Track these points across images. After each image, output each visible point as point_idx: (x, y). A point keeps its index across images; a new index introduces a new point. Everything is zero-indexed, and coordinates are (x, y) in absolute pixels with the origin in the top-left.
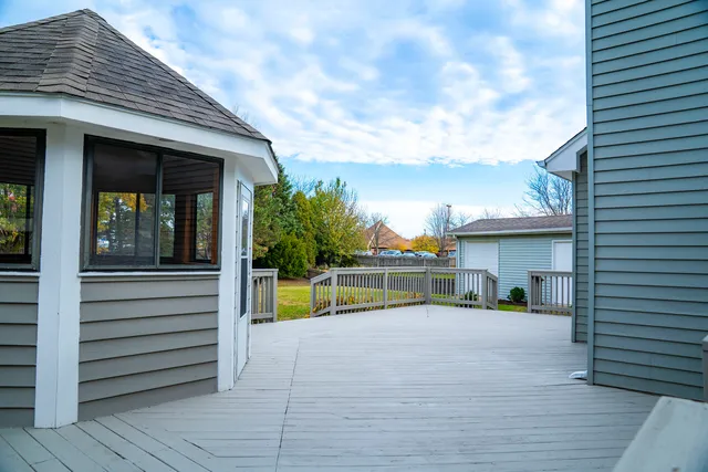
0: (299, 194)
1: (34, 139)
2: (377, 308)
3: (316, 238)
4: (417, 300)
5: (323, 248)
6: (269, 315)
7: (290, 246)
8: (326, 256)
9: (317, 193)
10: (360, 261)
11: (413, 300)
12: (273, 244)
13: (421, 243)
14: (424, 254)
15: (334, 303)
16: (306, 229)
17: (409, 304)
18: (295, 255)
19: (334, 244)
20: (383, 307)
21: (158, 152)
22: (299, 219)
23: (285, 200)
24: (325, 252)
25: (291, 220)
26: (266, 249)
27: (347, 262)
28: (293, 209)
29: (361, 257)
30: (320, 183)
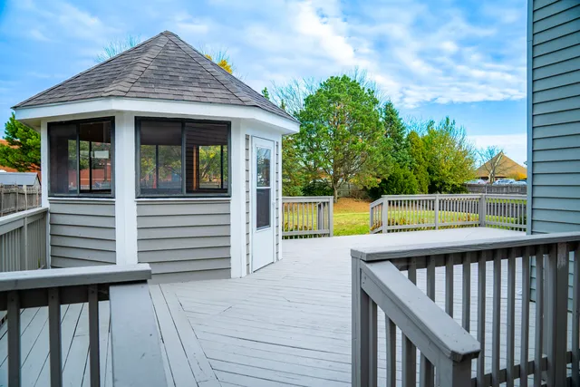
0: (413, 134)
1: (109, 123)
2: (429, 228)
3: (428, 170)
4: (470, 223)
5: (435, 179)
6: (326, 231)
7: (402, 177)
8: (437, 185)
9: (429, 132)
10: (468, 189)
11: (467, 223)
12: (386, 176)
15: (386, 223)
16: (420, 163)
17: (463, 226)
18: (407, 185)
19: (444, 175)
20: (434, 228)
21: (182, 122)
22: (413, 155)
23: (399, 139)
24: (436, 182)
25: (404, 156)
26: (380, 181)
27: (456, 190)
28: (406, 146)
29: (470, 186)
30: (432, 123)
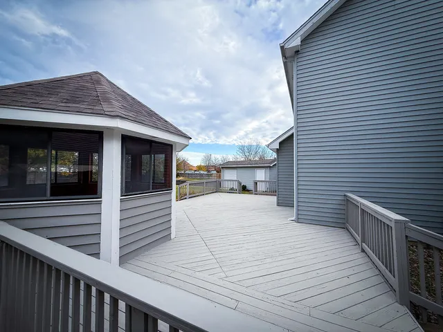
1: (97, 136)
13: (200, 168)
14: (202, 172)
15: (188, 194)
